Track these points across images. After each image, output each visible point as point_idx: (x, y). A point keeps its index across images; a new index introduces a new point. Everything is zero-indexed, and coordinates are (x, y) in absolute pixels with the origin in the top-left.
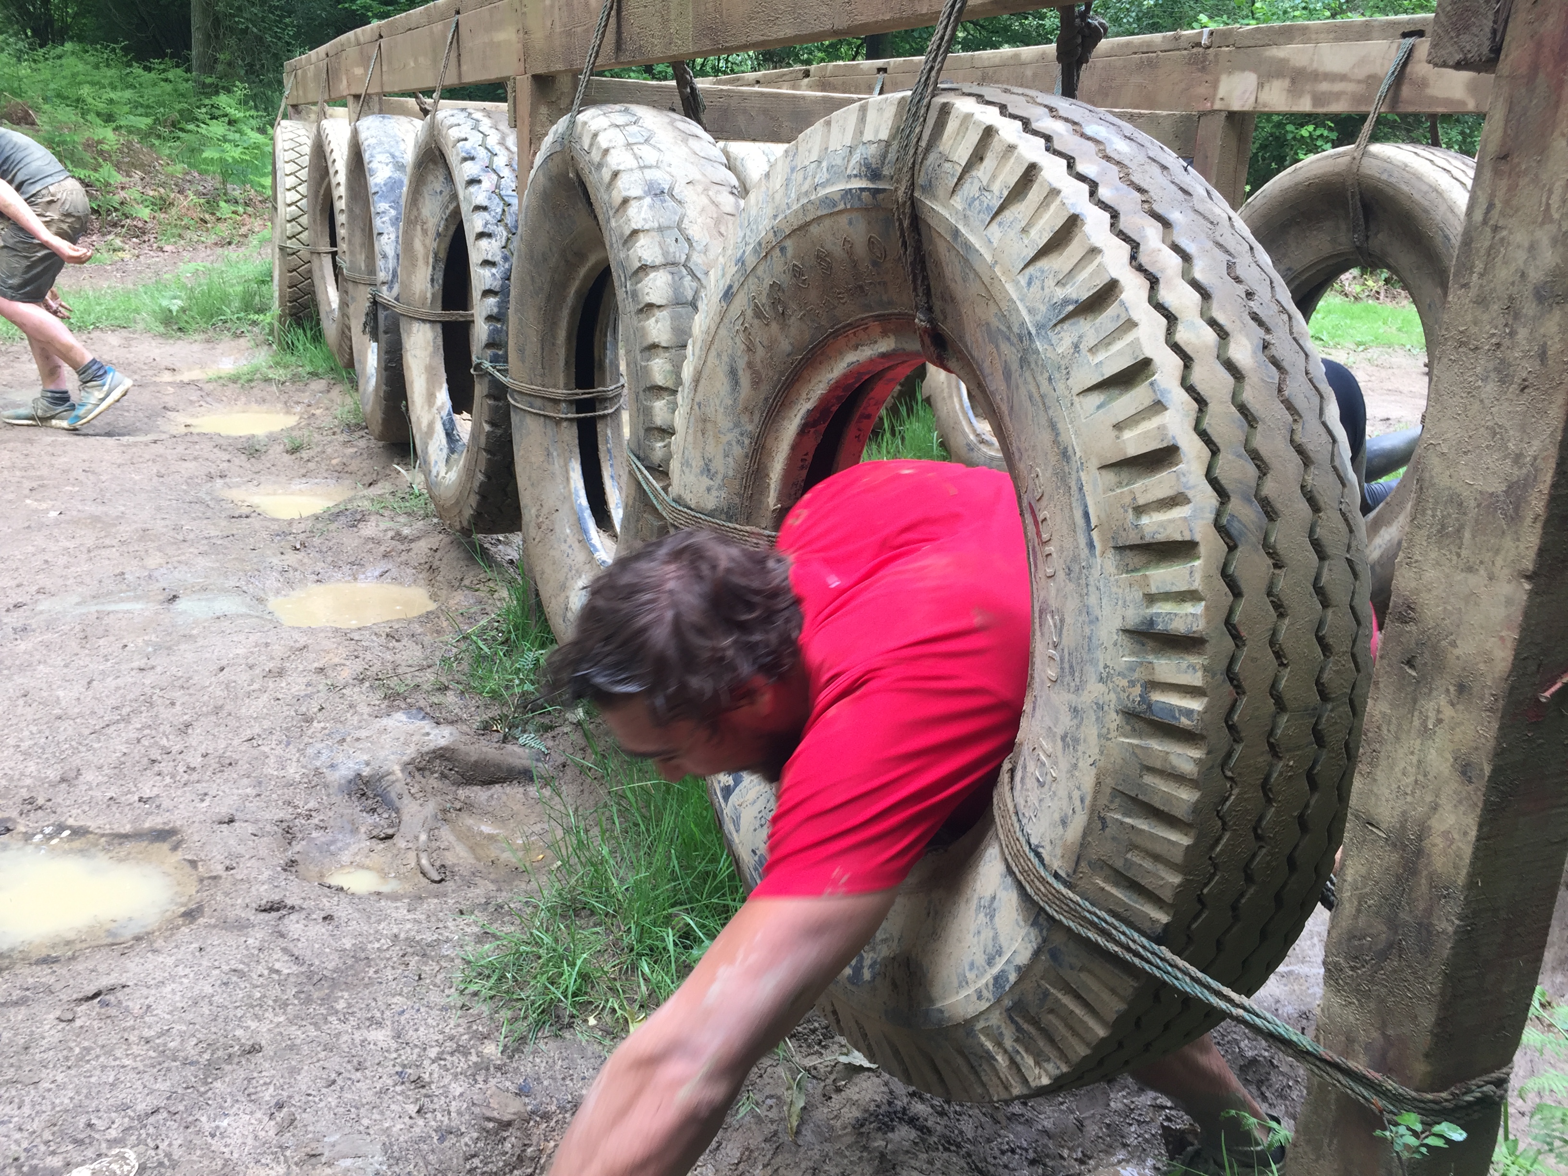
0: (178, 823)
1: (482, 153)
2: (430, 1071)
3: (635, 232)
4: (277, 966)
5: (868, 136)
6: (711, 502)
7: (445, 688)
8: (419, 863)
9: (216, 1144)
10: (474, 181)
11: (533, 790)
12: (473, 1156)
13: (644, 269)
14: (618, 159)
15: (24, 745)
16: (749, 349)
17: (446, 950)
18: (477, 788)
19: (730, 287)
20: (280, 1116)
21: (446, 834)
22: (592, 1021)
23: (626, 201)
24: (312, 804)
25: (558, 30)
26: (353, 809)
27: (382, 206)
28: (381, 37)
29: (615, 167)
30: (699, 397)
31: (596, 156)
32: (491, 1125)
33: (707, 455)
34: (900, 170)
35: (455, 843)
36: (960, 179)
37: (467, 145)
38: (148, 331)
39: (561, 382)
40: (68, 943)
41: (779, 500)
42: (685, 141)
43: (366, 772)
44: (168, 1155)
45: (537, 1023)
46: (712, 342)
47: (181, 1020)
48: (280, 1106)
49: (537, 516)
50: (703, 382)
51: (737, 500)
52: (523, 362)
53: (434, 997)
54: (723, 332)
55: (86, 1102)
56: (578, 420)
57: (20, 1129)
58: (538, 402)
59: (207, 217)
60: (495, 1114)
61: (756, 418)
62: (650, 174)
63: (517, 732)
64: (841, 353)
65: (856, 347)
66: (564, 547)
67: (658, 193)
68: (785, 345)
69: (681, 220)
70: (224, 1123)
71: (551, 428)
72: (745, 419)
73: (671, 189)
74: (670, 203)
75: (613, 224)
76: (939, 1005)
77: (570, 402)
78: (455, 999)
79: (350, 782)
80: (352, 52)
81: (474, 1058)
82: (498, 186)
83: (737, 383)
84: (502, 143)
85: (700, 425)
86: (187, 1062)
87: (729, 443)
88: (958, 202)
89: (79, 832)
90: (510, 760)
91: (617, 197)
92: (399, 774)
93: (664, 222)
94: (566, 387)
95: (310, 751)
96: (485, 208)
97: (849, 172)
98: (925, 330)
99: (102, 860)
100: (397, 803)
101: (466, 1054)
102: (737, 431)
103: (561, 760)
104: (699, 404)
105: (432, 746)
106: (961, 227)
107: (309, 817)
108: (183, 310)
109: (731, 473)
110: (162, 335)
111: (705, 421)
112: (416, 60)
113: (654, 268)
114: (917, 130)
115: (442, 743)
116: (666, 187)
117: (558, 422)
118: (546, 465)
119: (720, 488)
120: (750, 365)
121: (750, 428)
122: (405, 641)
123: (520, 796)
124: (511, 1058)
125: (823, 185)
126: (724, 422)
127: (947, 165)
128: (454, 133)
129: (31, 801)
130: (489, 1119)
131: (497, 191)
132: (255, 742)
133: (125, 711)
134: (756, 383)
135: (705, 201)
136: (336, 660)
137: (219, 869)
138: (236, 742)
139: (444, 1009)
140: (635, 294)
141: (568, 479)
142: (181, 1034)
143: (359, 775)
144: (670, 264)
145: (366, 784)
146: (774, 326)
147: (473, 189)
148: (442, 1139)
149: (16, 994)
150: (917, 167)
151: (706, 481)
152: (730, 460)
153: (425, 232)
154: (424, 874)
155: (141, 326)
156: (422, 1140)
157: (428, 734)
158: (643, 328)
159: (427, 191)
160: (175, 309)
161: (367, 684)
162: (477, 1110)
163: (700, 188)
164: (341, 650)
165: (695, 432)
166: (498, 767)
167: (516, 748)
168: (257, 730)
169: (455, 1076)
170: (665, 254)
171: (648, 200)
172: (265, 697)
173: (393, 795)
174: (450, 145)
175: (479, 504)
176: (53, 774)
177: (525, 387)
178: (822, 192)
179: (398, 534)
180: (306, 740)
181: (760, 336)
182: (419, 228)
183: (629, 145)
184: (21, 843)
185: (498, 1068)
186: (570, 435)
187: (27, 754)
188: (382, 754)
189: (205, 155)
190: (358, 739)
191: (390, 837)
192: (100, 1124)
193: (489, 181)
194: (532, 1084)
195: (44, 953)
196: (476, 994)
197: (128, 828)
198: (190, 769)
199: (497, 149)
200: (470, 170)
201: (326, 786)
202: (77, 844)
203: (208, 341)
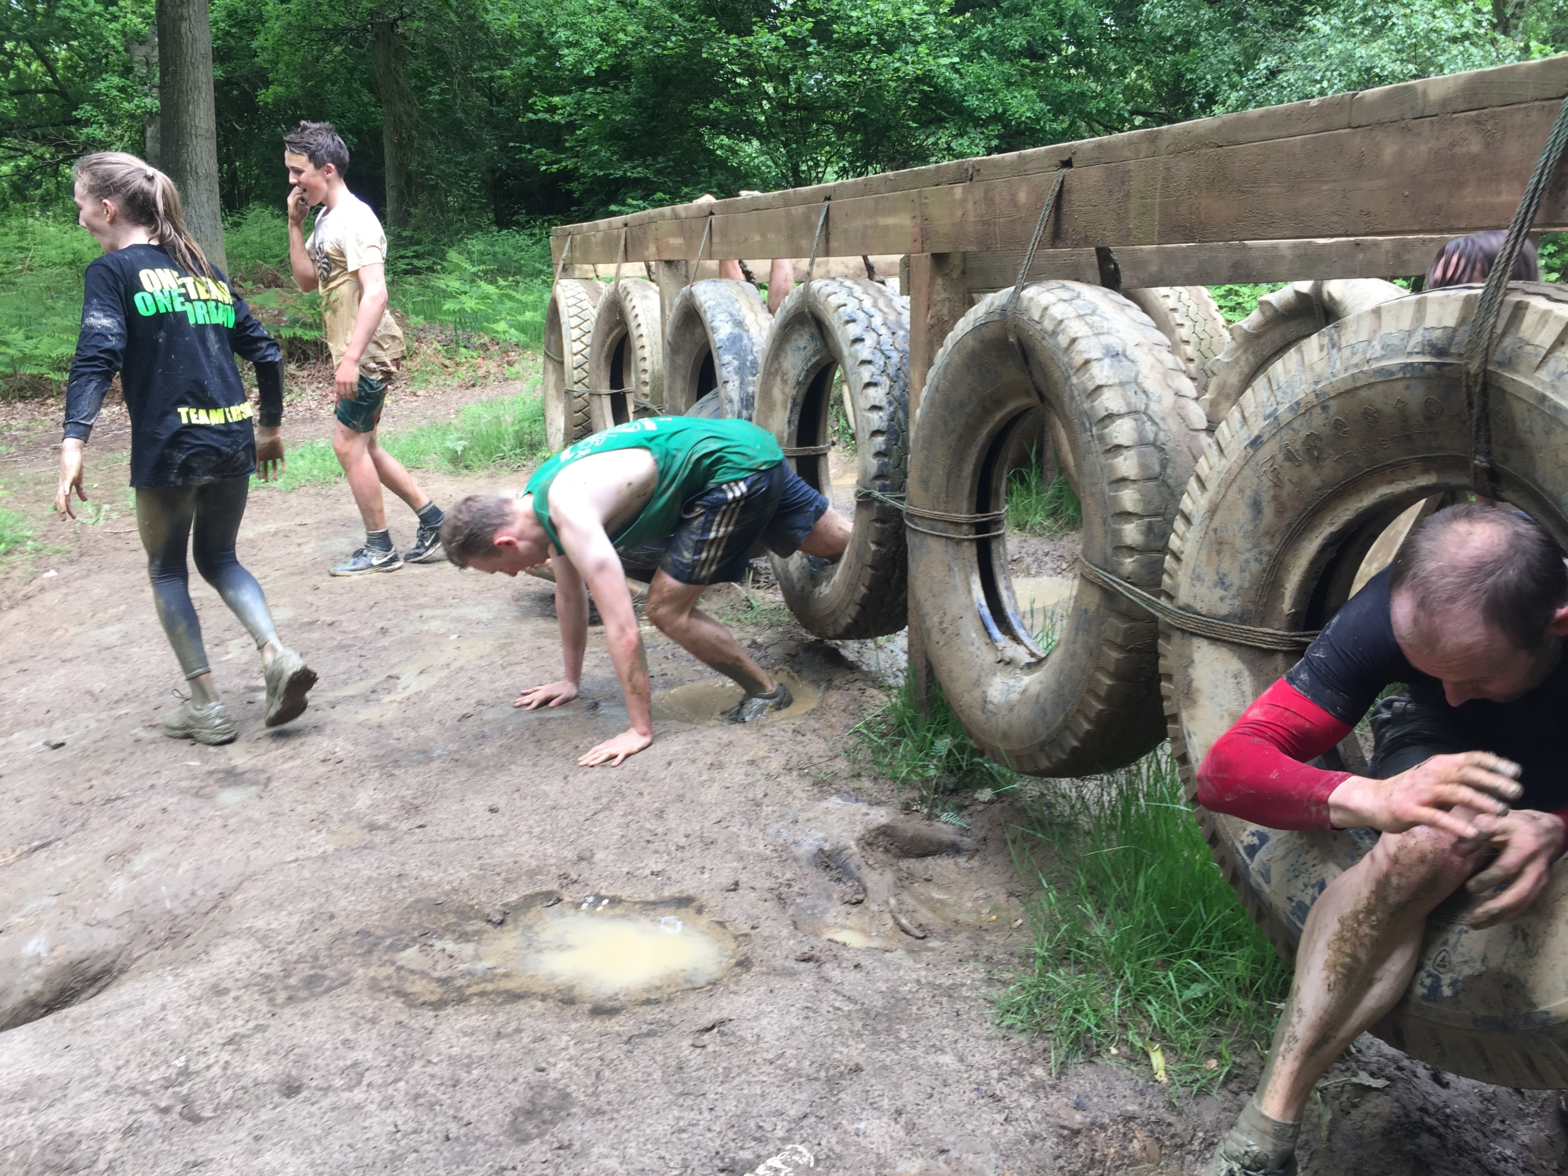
0: (691, 892)
1: (861, 316)
2: (999, 1088)
3: (1099, 387)
4: (837, 1004)
5: (1430, 322)
6: (1224, 609)
7: (859, 775)
8: (898, 924)
9: (864, 1142)
10: (858, 340)
11: (962, 861)
12: (1059, 1157)
13: (1111, 417)
14: (1075, 328)
15: (537, 830)
16: (1276, 485)
17: (965, 992)
18: (913, 860)
19: (1258, 437)
20: (903, 1119)
21: (906, 897)
22: (1114, 1051)
23: (1087, 362)
24: (789, 875)
25: (972, 219)
26: (823, 878)
27: (727, 358)
28: (712, 214)
29: (1073, 335)
30: (1215, 524)
31: (1048, 325)
32: (1066, 1132)
33: (1222, 571)
34: (1472, 350)
35: (918, 907)
36: (1545, 358)
37: (848, 309)
38: (438, 469)
39: (965, 506)
40: (658, 988)
41: (1293, 606)
42: (1122, 310)
43: (827, 847)
44: (831, 1150)
45: (1071, 1050)
46: (1234, 481)
47: (789, 1046)
48: (899, 1113)
49: (941, 623)
50: (1220, 512)
51: (1251, 607)
52: (926, 490)
53: (975, 1029)
54: (1247, 472)
55: (749, 1109)
56: (977, 540)
57: (709, 1130)
58: (941, 525)
59: (447, 362)
60: (1066, 1123)
61: (1277, 541)
62: (1105, 340)
63: (937, 811)
64: (1373, 487)
65: (1391, 482)
66: (972, 649)
67: (1115, 355)
68: (1315, 481)
69: (1137, 376)
70: (862, 1125)
71: (951, 548)
72: (1265, 541)
73: (1124, 351)
74: (1126, 363)
75: (1074, 380)
76: (1543, 1008)
77: (971, 525)
78: (993, 1031)
79: (815, 856)
80: (665, 225)
81: (1029, 1080)
82: (878, 343)
83: (1259, 512)
84: (875, 305)
85: (1215, 547)
86: (810, 1079)
87: (1247, 561)
88: (1544, 375)
89: (615, 901)
90: (940, 835)
91: (1078, 360)
92: (855, 849)
93: (1124, 379)
94: (969, 512)
95: (770, 831)
96: (870, 362)
97: (1409, 349)
98: (1485, 470)
99: (644, 923)
100: (857, 873)
101: (1021, 1076)
102: (1255, 552)
103: (982, 834)
104: (1215, 530)
105: (875, 824)
106: (1549, 393)
107: (789, 886)
108: (465, 449)
109: (1246, 585)
110: (451, 473)
111: (1221, 543)
112: (763, 235)
113: (1120, 416)
114: (1492, 320)
115: (884, 821)
116: (1120, 350)
117: (959, 542)
118: (947, 579)
119: (1234, 597)
120: (1275, 498)
121: (1269, 548)
122: (809, 736)
123: (952, 866)
124: (1059, 1079)
125: (1377, 359)
126: (1241, 543)
127: (1529, 348)
128: (834, 301)
129: (565, 876)
130: (1063, 1127)
131: (878, 347)
132: (724, 824)
133: (605, 800)
134: (1280, 511)
135: (1153, 360)
136: (761, 753)
137: (746, 929)
138: (707, 824)
139: (989, 1039)
140: (1101, 438)
141: (970, 591)
142: (795, 1057)
143: (821, 850)
144: (1133, 412)
145: (829, 857)
146: (1307, 468)
147: (858, 346)
148: (1032, 1142)
149: (645, 1028)
150: (1492, 348)
151: (1220, 592)
152: (1247, 575)
153: (785, 382)
154: (907, 932)
155: (432, 466)
156: (1019, 1142)
157: (867, 814)
158: (1111, 465)
159: (789, 349)
160: (459, 449)
161: (795, 773)
162: (1051, 1120)
163: (1146, 349)
164: (762, 745)
165: (1209, 553)
166: (930, 841)
167: (940, 825)
168: (720, 815)
169: (1021, 1092)
170: (1128, 404)
171: (1107, 361)
172: (716, 786)
173: (852, 867)
174: (831, 311)
175: (859, 614)
176: (570, 854)
177: (927, 512)
178: (1376, 365)
179: (754, 642)
180: (763, 822)
181: (1289, 473)
182: (779, 378)
183: (1080, 316)
184: (573, 911)
185: (1053, 1087)
186: (970, 553)
187: (541, 839)
188: (836, 831)
189: (445, 308)
190: (808, 820)
191: (860, 902)
192: (768, 1126)
193: (870, 340)
194: (1086, 1101)
195: (645, 996)
196: (1010, 1027)
197: (652, 897)
198: (680, 848)
199: (873, 311)
200: (853, 330)
201: (796, 859)
202: (619, 910)
203: (491, 476)
